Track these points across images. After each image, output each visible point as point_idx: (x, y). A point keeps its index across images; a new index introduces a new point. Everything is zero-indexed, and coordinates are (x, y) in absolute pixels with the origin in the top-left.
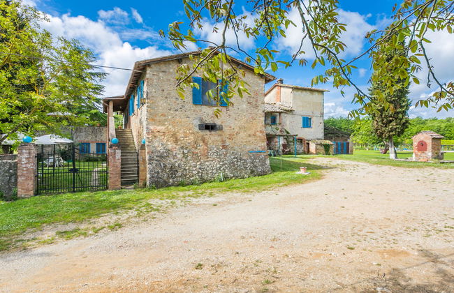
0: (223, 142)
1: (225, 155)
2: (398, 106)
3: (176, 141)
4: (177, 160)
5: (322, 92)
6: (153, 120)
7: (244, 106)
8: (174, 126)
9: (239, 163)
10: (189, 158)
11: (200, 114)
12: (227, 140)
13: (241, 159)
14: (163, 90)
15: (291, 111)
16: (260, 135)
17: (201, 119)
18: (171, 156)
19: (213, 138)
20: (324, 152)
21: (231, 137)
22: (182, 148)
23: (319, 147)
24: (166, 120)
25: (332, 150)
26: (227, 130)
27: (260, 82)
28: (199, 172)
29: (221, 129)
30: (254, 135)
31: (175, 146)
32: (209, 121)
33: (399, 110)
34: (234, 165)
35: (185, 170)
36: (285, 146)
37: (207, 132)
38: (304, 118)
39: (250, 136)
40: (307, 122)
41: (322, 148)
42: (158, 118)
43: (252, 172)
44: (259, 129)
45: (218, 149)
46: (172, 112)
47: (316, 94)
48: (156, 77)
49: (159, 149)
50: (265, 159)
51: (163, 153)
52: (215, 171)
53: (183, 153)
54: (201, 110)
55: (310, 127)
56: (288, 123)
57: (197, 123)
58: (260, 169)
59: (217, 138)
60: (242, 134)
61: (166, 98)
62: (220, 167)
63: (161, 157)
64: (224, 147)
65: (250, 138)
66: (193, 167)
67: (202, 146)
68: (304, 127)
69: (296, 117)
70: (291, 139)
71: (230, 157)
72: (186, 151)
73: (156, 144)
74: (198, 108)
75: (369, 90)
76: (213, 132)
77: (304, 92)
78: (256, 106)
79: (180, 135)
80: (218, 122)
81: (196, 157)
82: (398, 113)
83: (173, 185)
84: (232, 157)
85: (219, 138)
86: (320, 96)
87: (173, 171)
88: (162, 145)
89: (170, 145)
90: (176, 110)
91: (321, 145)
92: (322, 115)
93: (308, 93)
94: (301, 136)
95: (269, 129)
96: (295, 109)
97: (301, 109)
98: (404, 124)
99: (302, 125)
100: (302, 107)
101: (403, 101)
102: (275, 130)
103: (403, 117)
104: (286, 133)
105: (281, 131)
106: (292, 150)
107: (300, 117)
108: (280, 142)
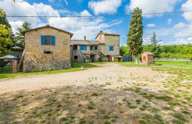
0: (53, 57)
1: (53, 62)
2: (137, 42)
3: (35, 57)
4: (35, 63)
5: (119, 36)
6: (27, 50)
7: (62, 45)
8: (34, 52)
9: (58, 65)
10: (39, 63)
11: (44, 48)
12: (55, 57)
13: (59, 63)
14: (31, 41)
15: (104, 44)
16: (68, 55)
17: (45, 50)
18: (33, 62)
19: (49, 56)
20: (118, 60)
21: (56, 56)
22: (37, 60)
23: (115, 59)
24: (32, 50)
25: (122, 60)
26: (54, 54)
27: (68, 36)
28: (42, 68)
29: (52, 53)
30: (66, 55)
31: (34, 59)
32: (48, 50)
33: (137, 43)
34: (56, 66)
35: (38, 67)
36: (99, 58)
37: (47, 54)
38: (110, 47)
39: (64, 55)
40: (111, 48)
41: (117, 59)
42: (29, 50)
43: (63, 68)
44: (68, 53)
45: (50, 60)
46: (34, 48)
47: (116, 37)
48: (28, 36)
49: (29, 60)
50: (69, 63)
51: (30, 61)
52: (48, 67)
53: (37, 61)
54: (44, 47)
55: (113, 50)
56: (102, 49)
57: (43, 51)
58: (66, 67)
59: (50, 56)
60: (61, 55)
61: (32, 43)
62: (51, 66)
63: (29, 62)
64: (53, 59)
65: (64, 56)
66: (41, 66)
67: (44, 59)
68: (110, 50)
69: (106, 46)
70: (103, 56)
71: (55, 63)
72: (38, 61)
73: (28, 59)
74: (43, 46)
75: (127, 35)
76: (49, 54)
77: (110, 36)
78: (67, 45)
79: (37, 55)
80: (51, 51)
81: (42, 63)
82: (137, 45)
83: (33, 72)
84: (56, 63)
85: (51, 56)
86: (118, 37)
87: (33, 67)
88: (30, 59)
89: (33, 59)
90: (35, 47)
91: (116, 58)
92: (119, 45)
93: (112, 36)
94: (109, 54)
95: (92, 52)
96: (106, 43)
97: (109, 43)
98: (140, 49)
99: (109, 50)
100: (109, 42)
101: (139, 40)
102: (95, 52)
103: (139, 46)
104: (100, 53)
105: (98, 52)
106: (103, 60)
107: (108, 46)
108: (97, 57)
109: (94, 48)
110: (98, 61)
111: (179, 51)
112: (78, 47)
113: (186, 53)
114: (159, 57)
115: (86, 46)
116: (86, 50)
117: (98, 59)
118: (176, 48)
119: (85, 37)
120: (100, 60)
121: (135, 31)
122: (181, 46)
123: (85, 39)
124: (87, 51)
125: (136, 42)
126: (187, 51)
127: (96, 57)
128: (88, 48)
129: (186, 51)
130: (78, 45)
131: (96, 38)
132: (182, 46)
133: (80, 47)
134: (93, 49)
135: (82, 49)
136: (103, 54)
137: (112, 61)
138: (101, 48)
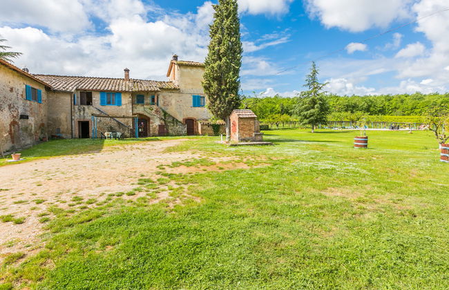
2: (223, 83)
15: (176, 89)
20: (212, 132)
23: (205, 127)
33: (223, 87)
36: (161, 127)
38: (194, 97)
40: (198, 101)
41: (211, 128)
56: (173, 102)
68: (194, 106)
69: (184, 96)
70: (170, 120)
77: (195, 70)
82: (223, 91)
91: (209, 125)
93: (200, 70)
94: (191, 116)
95: (140, 109)
96: (182, 87)
97: (191, 87)
98: (229, 103)
99: (192, 104)
100: (192, 84)
101: (228, 77)
102: (149, 111)
103: (227, 94)
104: (163, 114)
105: (157, 111)
106: (170, 131)
107: (190, 95)
108: (156, 123)
109: (148, 100)
110: (157, 133)
111: (395, 108)
112: (96, 98)
113: (409, 112)
114: (325, 123)
115: (119, 93)
116: (119, 104)
117: (157, 128)
118: (391, 101)
119: (127, 71)
120: (163, 132)
121: (218, 55)
122: (400, 97)
123: (127, 76)
124: (124, 107)
125: (220, 84)
126: (412, 109)
127: (152, 123)
128: (126, 100)
129: (410, 108)
130: (97, 91)
131: (168, 75)
132: (403, 97)
133: (101, 97)
134: (145, 102)
135: (109, 103)
136: (170, 116)
137: (197, 134)
138: (169, 99)
